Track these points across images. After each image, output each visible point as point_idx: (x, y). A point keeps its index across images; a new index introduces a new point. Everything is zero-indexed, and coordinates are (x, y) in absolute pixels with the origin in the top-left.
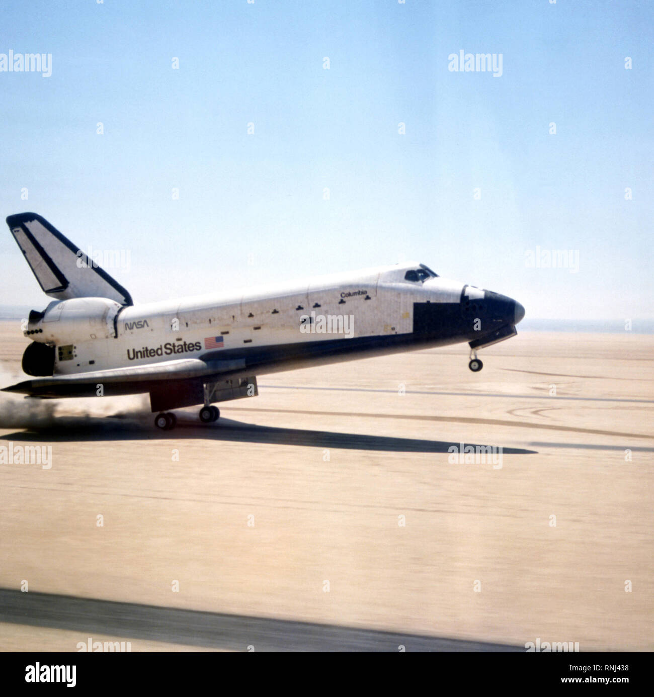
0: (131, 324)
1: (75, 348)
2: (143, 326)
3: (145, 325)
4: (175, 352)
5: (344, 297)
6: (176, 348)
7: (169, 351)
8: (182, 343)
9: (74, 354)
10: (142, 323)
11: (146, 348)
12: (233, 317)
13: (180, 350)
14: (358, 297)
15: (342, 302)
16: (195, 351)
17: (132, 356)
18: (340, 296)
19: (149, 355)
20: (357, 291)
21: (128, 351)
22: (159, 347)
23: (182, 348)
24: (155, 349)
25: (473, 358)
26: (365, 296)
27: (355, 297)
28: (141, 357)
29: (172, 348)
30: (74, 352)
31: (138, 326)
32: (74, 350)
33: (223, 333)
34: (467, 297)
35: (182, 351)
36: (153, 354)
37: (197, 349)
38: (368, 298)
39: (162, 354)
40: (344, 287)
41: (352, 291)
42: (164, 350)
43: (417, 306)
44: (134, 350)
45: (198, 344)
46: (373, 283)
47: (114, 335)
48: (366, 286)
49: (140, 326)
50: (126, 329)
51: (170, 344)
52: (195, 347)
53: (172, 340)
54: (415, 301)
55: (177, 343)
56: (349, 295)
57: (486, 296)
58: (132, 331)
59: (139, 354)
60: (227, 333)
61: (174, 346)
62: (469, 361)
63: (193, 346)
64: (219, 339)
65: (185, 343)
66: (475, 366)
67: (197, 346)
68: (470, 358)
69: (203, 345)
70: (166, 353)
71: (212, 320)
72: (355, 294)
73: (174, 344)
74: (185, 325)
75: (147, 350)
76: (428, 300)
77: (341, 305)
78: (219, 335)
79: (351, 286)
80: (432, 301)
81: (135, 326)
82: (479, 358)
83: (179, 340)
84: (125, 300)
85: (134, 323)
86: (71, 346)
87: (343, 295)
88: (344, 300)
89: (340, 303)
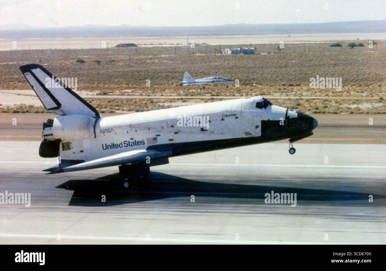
0: (103, 130)
1: (71, 143)
2: (110, 132)
3: (112, 131)
4: (130, 146)
5: (224, 117)
6: (130, 144)
7: (126, 145)
8: (133, 141)
9: (71, 147)
10: (110, 130)
11: (113, 143)
12: (163, 127)
13: (133, 145)
14: (231, 117)
15: (223, 120)
16: (141, 145)
17: (105, 148)
18: (221, 116)
19: (115, 147)
20: (231, 114)
21: (103, 145)
22: (121, 143)
23: (134, 143)
24: (119, 144)
25: (291, 147)
26: (235, 117)
27: (229, 117)
28: (110, 148)
29: (128, 144)
30: (71, 146)
31: (108, 132)
32: (71, 145)
33: (157, 136)
34: (289, 117)
35: (134, 145)
36: (117, 147)
37: (142, 144)
38: (237, 118)
39: (122, 147)
40: (224, 112)
41: (228, 114)
42: (123, 145)
43: (263, 122)
44: (106, 145)
45: (143, 142)
46: (239, 109)
47: (94, 136)
48: (236, 111)
49: (109, 131)
50: (101, 133)
51: (127, 142)
52: (141, 143)
53: (128, 139)
54: (262, 120)
55: (131, 141)
56: (227, 116)
57: (298, 115)
58: (104, 134)
59: (109, 147)
60: (159, 135)
61: (129, 142)
62: (289, 149)
63: (140, 142)
64: (155, 139)
65: (135, 141)
66: (292, 151)
67: (142, 142)
68: (289, 147)
69: (146, 142)
70: (125, 146)
71: (150, 128)
72: (229, 115)
73: (129, 141)
74: (135, 131)
75: (113, 145)
76: (269, 119)
77: (222, 121)
78: (154, 136)
79: (227, 111)
80: (271, 119)
81: (106, 131)
82: (294, 147)
83: (132, 139)
84: (96, 115)
85: (105, 130)
86: (69, 143)
87: (223, 116)
88: (224, 119)
89: (221, 120)
